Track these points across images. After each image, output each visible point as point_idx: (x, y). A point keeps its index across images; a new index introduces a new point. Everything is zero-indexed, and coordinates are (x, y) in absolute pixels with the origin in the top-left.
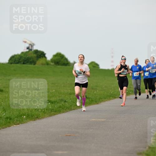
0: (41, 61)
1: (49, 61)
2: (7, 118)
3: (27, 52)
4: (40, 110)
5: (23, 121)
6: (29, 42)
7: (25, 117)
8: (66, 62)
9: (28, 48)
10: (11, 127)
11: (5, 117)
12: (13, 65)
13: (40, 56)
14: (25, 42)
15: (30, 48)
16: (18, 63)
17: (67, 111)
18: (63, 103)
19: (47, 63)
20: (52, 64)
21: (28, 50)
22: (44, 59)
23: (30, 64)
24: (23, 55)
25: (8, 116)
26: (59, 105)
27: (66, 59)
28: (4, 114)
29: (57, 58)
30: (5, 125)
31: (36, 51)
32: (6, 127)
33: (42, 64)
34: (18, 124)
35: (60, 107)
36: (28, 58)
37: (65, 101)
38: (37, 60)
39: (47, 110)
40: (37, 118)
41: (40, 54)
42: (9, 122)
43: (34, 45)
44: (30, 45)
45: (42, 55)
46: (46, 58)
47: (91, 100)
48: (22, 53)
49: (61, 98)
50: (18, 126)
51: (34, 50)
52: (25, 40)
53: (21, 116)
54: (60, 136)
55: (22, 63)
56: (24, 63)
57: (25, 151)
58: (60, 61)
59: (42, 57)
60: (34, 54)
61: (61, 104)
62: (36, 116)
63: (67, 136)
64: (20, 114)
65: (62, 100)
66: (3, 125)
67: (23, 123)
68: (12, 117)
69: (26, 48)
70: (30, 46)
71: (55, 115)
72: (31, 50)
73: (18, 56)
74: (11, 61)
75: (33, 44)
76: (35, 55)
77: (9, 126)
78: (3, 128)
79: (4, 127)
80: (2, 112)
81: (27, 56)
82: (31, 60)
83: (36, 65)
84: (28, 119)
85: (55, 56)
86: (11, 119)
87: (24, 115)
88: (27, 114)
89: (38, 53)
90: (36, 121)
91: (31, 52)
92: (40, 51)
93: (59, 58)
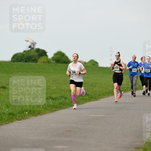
0: (42, 59)
1: (50, 59)
2: (10, 114)
3: (29, 51)
4: (41, 106)
5: (25, 117)
6: (31, 41)
7: (27, 113)
8: (66, 61)
9: (30, 47)
10: (13, 123)
11: (8, 113)
12: (15, 63)
13: (42, 54)
14: (27, 41)
15: (32, 47)
16: (20, 61)
17: (68, 108)
18: (63, 99)
19: (49, 62)
20: (53, 62)
21: (30, 49)
22: (45, 57)
23: (31, 62)
24: (25, 53)
25: (11, 112)
26: (59, 101)
27: (67, 58)
28: (7, 110)
29: (58, 56)
30: (8, 120)
31: (38, 50)
32: (9, 123)
33: (44, 62)
34: (21, 120)
35: (61, 103)
36: (30, 56)
37: (66, 98)
38: (39, 58)
39: (48, 106)
40: (39, 113)
41: (41, 52)
42: (12, 118)
43: (36, 43)
44: (32, 43)
45: (43, 54)
46: (47, 56)
47: (90, 96)
48: (24, 51)
49: (61, 95)
50: (21, 121)
51: (36, 49)
52: (27, 39)
53: (23, 112)
54: (61, 131)
55: (24, 61)
56: (26, 61)
57: (27, 145)
58: (60, 59)
59: (44, 55)
60: (36, 52)
61: (62, 101)
62: (37, 112)
63: (67, 131)
64: (22, 110)
65: (62, 97)
66: (6, 121)
67: (25, 119)
68: (15, 113)
69: (28, 47)
70: (32, 45)
71: (55, 111)
72: (33, 48)
73: (20, 55)
74: (13, 59)
75: (34, 43)
76: (37, 54)
77: (12, 122)
78: (6, 124)
79: (6, 122)
80: (5, 108)
81: (29, 55)
82: (33, 58)
83: (38, 63)
84: (30, 115)
85: (56, 54)
86: (13, 115)
87: (26, 111)
88: (29, 110)
89: (40, 52)
90: (37, 117)
91: (32, 50)
92: (41, 50)
93: (60, 56)
